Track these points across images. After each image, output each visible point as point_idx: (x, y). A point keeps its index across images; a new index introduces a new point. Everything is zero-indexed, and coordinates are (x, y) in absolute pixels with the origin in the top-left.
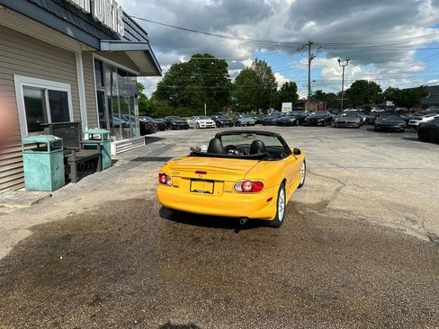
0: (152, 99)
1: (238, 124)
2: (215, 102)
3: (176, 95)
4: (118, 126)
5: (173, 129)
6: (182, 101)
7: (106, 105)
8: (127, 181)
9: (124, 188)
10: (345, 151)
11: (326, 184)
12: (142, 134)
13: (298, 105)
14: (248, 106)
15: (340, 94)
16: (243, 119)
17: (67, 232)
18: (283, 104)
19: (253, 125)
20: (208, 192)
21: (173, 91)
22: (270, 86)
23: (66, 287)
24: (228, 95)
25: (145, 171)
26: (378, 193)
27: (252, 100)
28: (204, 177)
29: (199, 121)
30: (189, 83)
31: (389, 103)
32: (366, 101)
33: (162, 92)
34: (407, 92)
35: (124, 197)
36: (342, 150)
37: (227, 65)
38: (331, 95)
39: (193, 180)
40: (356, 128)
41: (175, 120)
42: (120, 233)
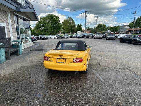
0: (34, 29)
1: (64, 38)
2: (56, 30)
3: (42, 28)
4: (24, 39)
5: (42, 39)
6: (45, 30)
7: (19, 31)
8: (29, 59)
9: (29, 61)
10: (100, 46)
11: (97, 57)
12: (32, 41)
13: (82, 31)
14: (67, 32)
15: (95, 28)
16: (66, 36)
17: (9, 80)
18: (78, 31)
19: (69, 38)
20: (63, 63)
21: (41, 27)
22: (73, 25)
23: (12, 104)
24: (60, 28)
25: (35, 55)
26: (114, 60)
27: (68, 29)
28: (62, 57)
29: (51, 37)
30: (47, 24)
31: (109, 31)
32: (102, 30)
33: (37, 27)
34: (114, 28)
35: (29, 65)
36: (99, 46)
37: (59, 18)
38: (92, 28)
39: (57, 58)
40: (101, 39)
41: (43, 36)
42: (30, 79)
